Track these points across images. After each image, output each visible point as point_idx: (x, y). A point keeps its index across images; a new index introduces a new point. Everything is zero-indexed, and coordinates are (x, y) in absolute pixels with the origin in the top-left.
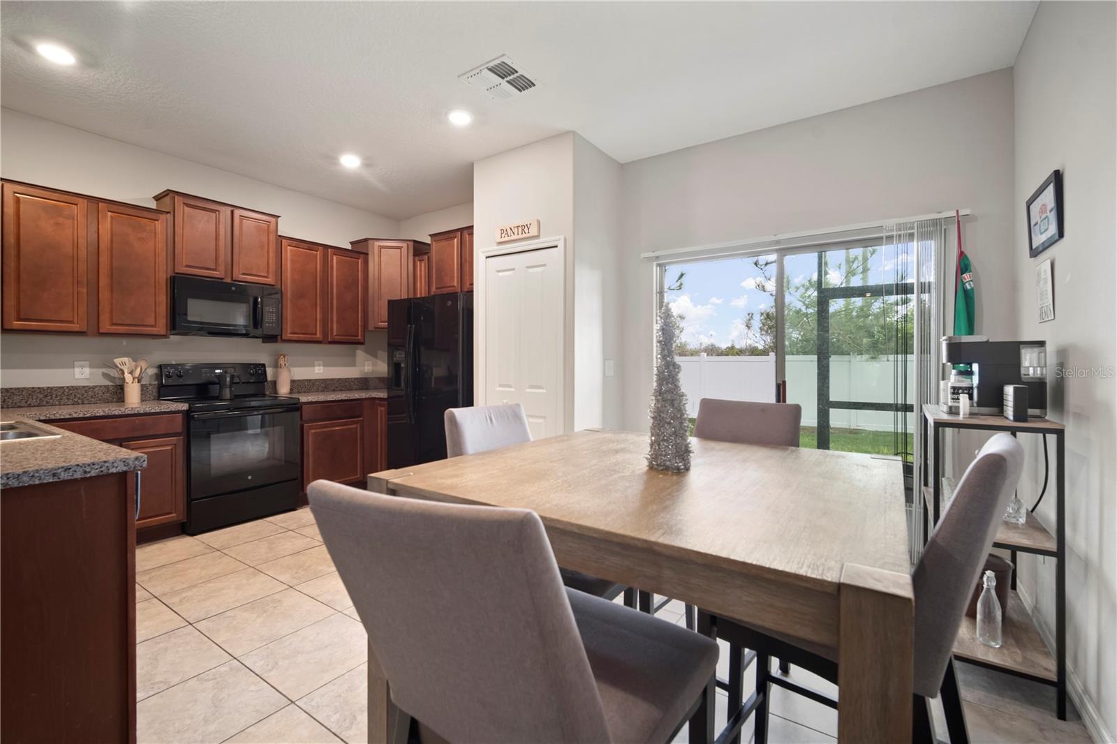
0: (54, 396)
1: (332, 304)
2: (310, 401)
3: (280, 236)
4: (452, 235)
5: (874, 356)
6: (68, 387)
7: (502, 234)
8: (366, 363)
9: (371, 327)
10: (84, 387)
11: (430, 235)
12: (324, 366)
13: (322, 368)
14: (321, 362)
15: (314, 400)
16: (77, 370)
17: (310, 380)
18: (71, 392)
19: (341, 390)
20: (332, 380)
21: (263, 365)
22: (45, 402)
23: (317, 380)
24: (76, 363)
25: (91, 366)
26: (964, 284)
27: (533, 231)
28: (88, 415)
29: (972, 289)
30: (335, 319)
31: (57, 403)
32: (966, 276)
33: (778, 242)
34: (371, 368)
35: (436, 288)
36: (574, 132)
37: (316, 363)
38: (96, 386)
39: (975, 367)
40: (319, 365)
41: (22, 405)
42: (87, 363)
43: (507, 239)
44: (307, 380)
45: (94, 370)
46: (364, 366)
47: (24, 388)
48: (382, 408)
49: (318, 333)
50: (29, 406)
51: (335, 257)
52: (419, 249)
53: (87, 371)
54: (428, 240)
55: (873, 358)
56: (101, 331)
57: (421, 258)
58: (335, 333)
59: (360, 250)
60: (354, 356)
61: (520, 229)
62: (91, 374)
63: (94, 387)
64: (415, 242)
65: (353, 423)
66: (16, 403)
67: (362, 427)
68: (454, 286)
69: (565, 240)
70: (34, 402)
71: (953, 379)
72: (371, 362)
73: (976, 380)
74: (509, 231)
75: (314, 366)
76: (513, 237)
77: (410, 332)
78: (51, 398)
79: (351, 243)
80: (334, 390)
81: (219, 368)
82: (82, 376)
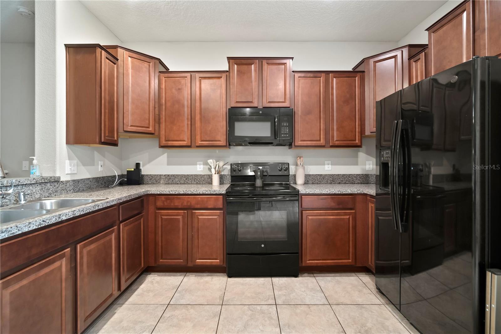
0: (189, 179)
1: (333, 116)
2: (307, 193)
3: (293, 71)
6: (194, 175)
8: (367, 162)
10: (200, 175)
11: (427, 30)
12: (332, 164)
13: (330, 166)
14: (330, 162)
15: (311, 193)
16: (198, 166)
17: (321, 175)
18: (195, 177)
19: (345, 183)
20: (338, 175)
21: (288, 164)
22: (186, 182)
23: (326, 175)
24: (198, 162)
28: (177, 193)
30: (335, 128)
31: (190, 183)
37: (326, 162)
38: (205, 175)
40: (328, 164)
41: (178, 183)
42: (202, 163)
44: (319, 175)
45: (205, 166)
46: (366, 165)
47: (179, 175)
48: (371, 204)
49: (322, 140)
50: (181, 184)
51: (334, 79)
53: (202, 166)
56: (199, 145)
57: (417, 59)
58: (335, 139)
59: (359, 70)
60: (357, 156)
62: (203, 168)
63: (204, 175)
65: (345, 214)
66: (176, 182)
67: (355, 219)
70: (182, 182)
75: (324, 165)
77: (397, 128)
78: (188, 181)
79: (352, 69)
80: (340, 183)
81: (261, 166)
82: (200, 170)
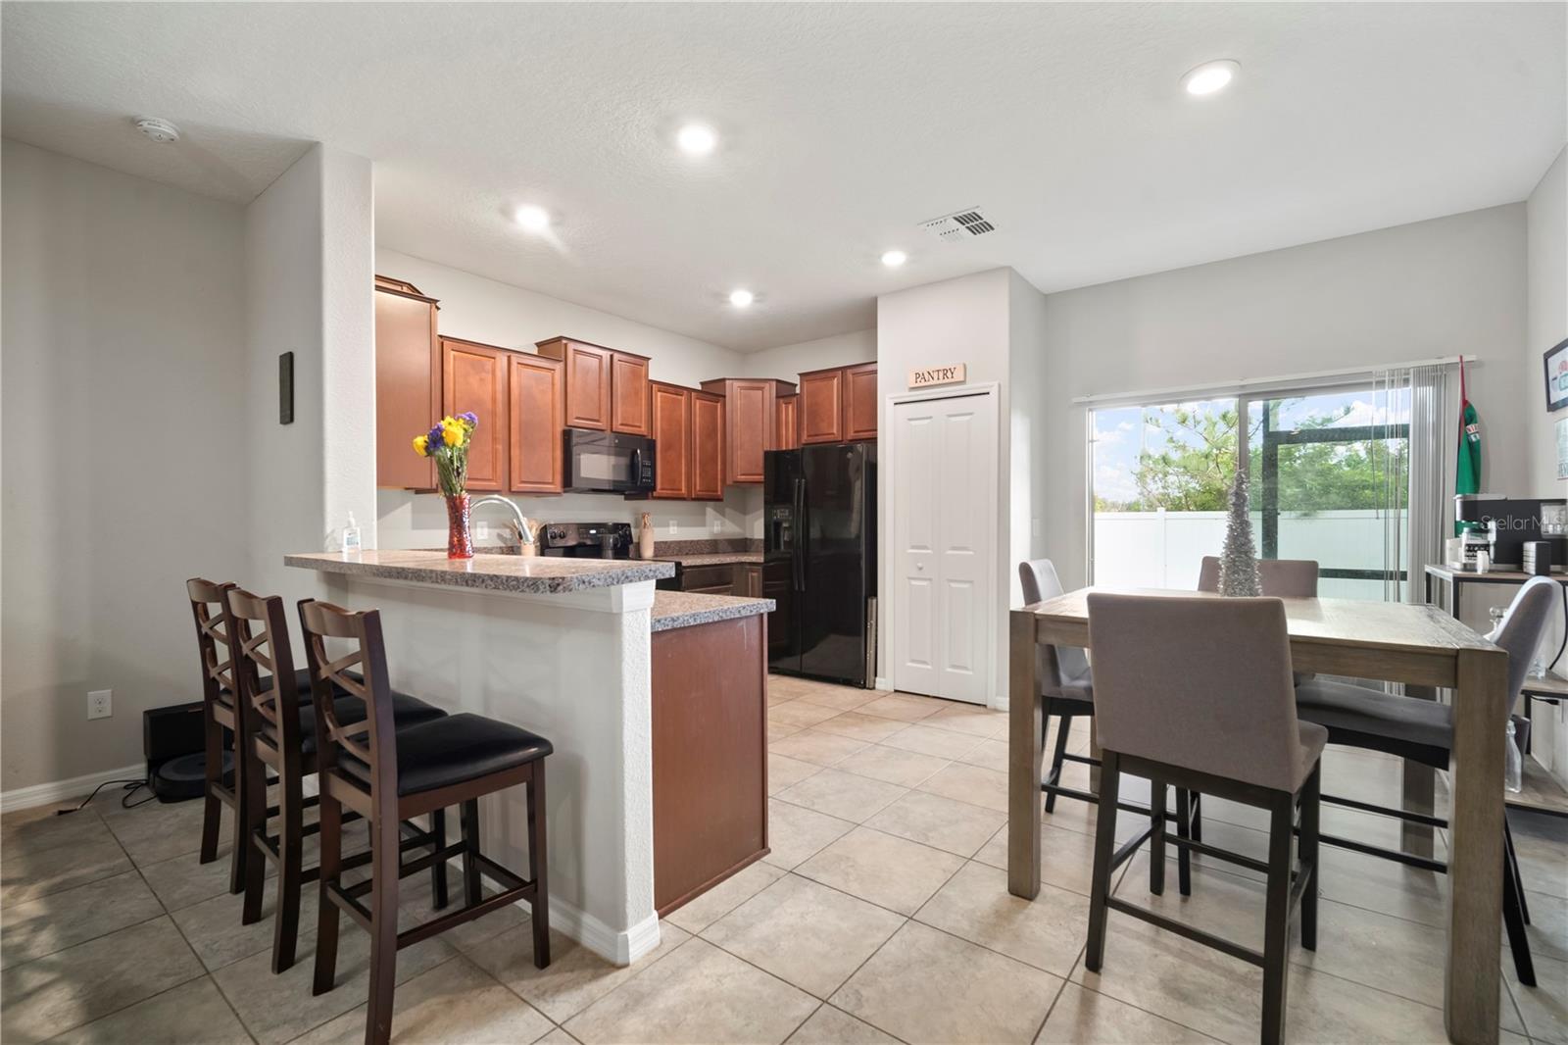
1: (695, 455)
3: (651, 381)
4: (830, 374)
5: (1307, 512)
7: (917, 378)
8: (716, 522)
9: (729, 482)
10: (483, 548)
11: (800, 374)
12: (679, 525)
13: (676, 528)
14: (675, 522)
16: (478, 530)
17: (666, 542)
19: (693, 554)
20: (686, 542)
21: (629, 525)
23: (672, 542)
24: (477, 523)
25: (489, 527)
26: (1468, 436)
27: (958, 376)
29: (1478, 441)
30: (698, 472)
32: (1472, 428)
33: (1243, 387)
34: (720, 528)
35: (808, 436)
36: (1010, 268)
37: (671, 522)
38: (493, 548)
39: (1492, 525)
40: (674, 525)
42: (485, 523)
43: (923, 384)
44: (663, 542)
45: (491, 530)
46: (713, 526)
48: (755, 574)
49: (681, 488)
51: (698, 402)
52: (785, 391)
53: (485, 531)
54: (796, 380)
55: (1305, 515)
56: (513, 490)
57: (786, 400)
58: (698, 488)
59: (713, 392)
60: (704, 514)
61: (941, 374)
62: (489, 534)
64: (778, 381)
65: (725, 590)
68: (833, 434)
69: (999, 386)
71: (1465, 537)
72: (719, 522)
73: (1492, 538)
74: (926, 375)
75: (668, 526)
76: (932, 382)
77: (799, 487)
79: (702, 383)
80: (687, 554)
81: (593, 529)
82: (482, 538)
